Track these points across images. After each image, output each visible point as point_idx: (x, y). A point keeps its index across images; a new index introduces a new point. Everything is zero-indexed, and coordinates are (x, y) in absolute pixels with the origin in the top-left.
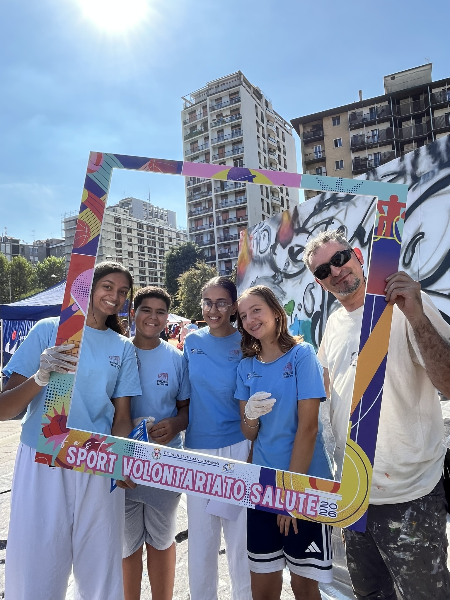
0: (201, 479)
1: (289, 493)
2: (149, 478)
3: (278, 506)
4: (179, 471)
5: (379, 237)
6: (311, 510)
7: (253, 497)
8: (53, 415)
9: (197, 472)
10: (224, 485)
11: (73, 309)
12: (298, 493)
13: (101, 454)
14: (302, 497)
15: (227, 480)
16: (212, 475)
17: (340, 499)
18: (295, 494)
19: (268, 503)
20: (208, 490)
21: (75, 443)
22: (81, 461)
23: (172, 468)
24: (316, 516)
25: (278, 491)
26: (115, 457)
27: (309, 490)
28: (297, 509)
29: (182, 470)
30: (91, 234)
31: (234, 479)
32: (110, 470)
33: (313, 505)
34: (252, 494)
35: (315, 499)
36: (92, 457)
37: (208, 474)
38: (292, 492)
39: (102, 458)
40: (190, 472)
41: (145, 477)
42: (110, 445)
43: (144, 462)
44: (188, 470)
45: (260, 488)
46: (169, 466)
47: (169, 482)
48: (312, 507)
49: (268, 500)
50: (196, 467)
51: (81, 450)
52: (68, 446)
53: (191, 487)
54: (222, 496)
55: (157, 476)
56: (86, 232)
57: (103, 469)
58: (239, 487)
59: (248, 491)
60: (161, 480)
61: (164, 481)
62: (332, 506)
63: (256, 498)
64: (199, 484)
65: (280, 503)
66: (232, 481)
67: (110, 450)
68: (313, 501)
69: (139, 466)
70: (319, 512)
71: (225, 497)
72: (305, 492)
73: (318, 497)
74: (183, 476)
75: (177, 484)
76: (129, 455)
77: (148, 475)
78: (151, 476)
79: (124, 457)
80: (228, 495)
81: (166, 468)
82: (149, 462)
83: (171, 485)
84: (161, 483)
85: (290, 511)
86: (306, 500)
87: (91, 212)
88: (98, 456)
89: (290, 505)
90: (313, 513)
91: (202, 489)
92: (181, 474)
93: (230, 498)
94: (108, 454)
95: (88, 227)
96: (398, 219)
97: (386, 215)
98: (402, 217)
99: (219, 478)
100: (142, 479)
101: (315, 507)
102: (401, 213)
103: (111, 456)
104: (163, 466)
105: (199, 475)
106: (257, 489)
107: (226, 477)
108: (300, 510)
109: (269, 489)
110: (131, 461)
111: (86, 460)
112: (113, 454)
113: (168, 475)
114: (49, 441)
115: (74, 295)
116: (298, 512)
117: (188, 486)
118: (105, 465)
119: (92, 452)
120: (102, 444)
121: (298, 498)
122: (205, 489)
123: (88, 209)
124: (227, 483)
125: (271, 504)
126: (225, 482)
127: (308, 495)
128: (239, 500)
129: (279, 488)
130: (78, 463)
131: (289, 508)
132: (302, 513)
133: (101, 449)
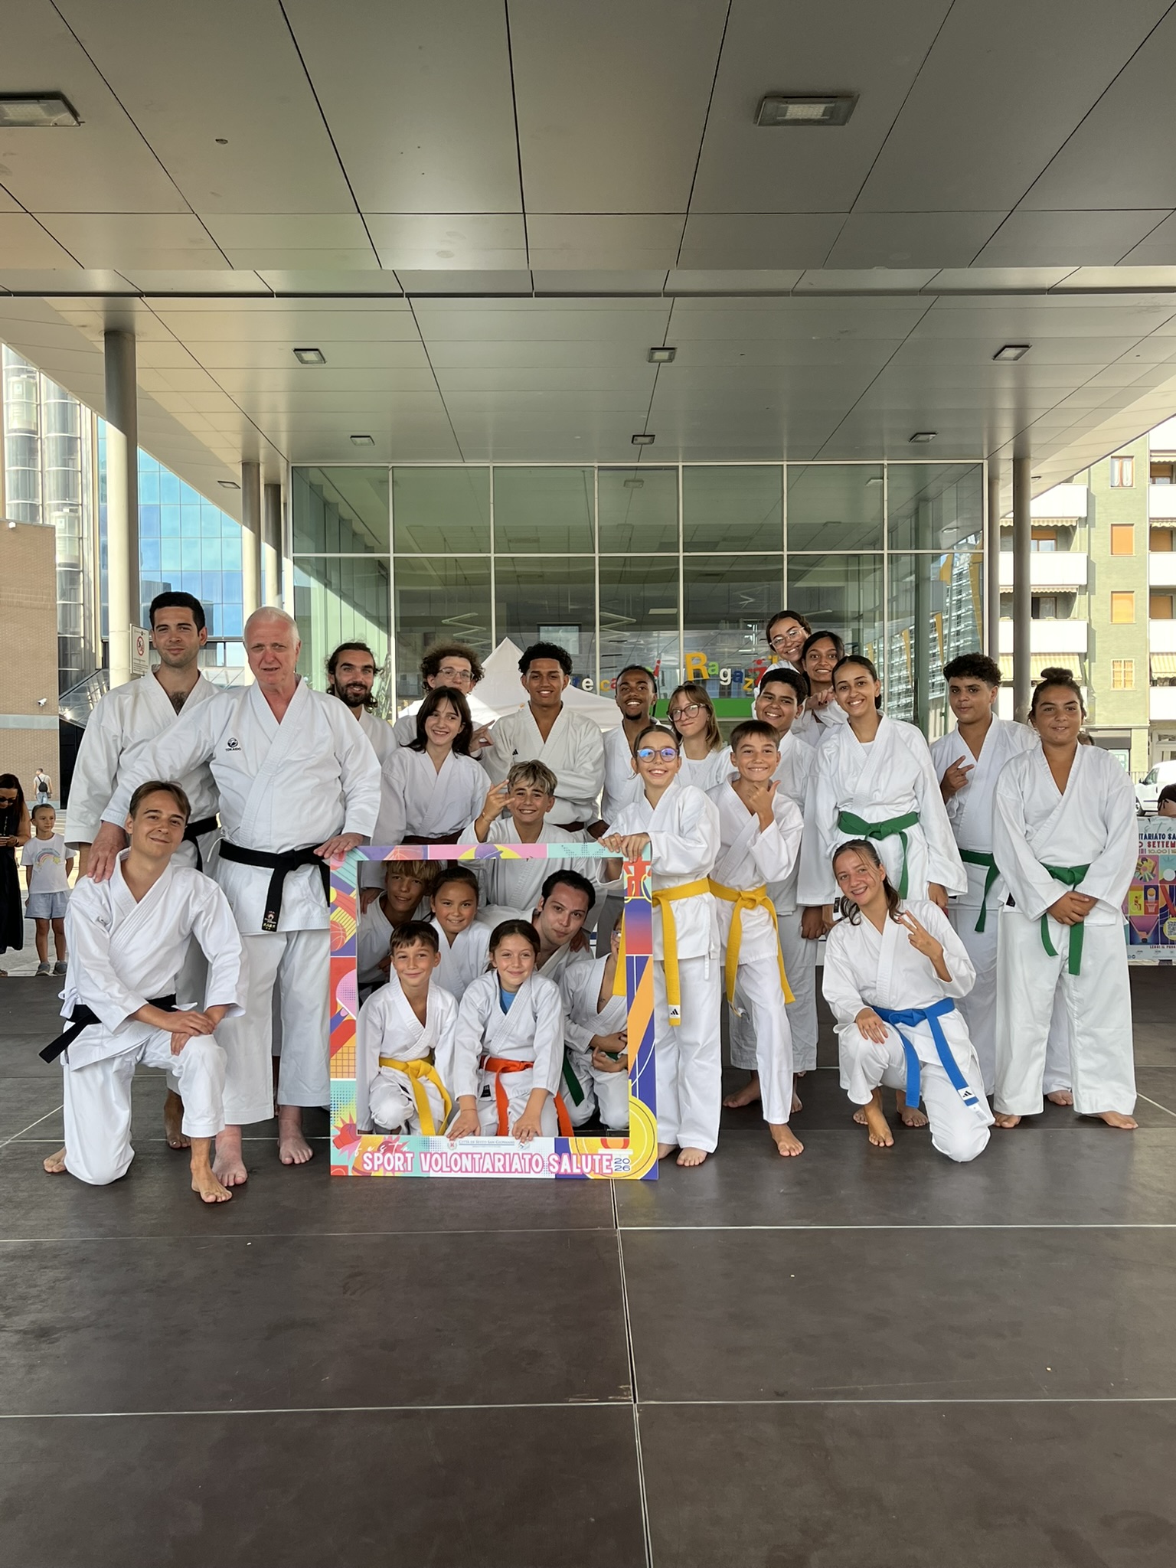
0: (499, 1160)
1: (584, 1157)
2: (449, 1169)
3: (576, 1171)
4: (477, 1157)
5: (630, 898)
6: (607, 1168)
7: (551, 1168)
8: (341, 1125)
9: (494, 1154)
10: (523, 1161)
11: (342, 1014)
12: (592, 1155)
13: (397, 1155)
14: (597, 1158)
15: (525, 1156)
16: (510, 1154)
17: (631, 1153)
18: (589, 1157)
19: (566, 1170)
20: (508, 1170)
21: (370, 1149)
22: (379, 1165)
23: (470, 1156)
24: (612, 1173)
25: (574, 1157)
26: (411, 1155)
27: (602, 1151)
28: (594, 1170)
29: (479, 1156)
30: (347, 934)
31: (531, 1154)
32: (409, 1169)
33: (608, 1163)
34: (550, 1164)
35: (609, 1157)
36: (389, 1160)
37: (505, 1154)
38: (587, 1156)
39: (399, 1159)
40: (488, 1156)
41: (445, 1169)
42: (404, 1144)
43: (441, 1155)
44: (485, 1154)
45: (556, 1158)
46: (467, 1154)
47: (470, 1169)
48: (607, 1166)
49: (565, 1167)
50: (492, 1150)
51: (376, 1155)
52: (362, 1154)
53: (491, 1170)
54: (522, 1172)
55: (456, 1165)
56: (342, 932)
57: (402, 1169)
58: (537, 1161)
59: (546, 1163)
60: (460, 1170)
61: (464, 1170)
62: (626, 1161)
63: (554, 1167)
64: (499, 1165)
65: (577, 1168)
66: (530, 1156)
67: (405, 1149)
68: (607, 1160)
69: (436, 1160)
70: (614, 1169)
71: (526, 1172)
72: (600, 1152)
73: (611, 1155)
74: (482, 1161)
75: (477, 1170)
76: (425, 1151)
77: (447, 1166)
78: (450, 1167)
79: (420, 1153)
80: (527, 1170)
81: (464, 1156)
82: (446, 1154)
83: (472, 1172)
84: (462, 1172)
85: (588, 1173)
86: (601, 1161)
87: (343, 911)
88: (394, 1157)
89: (587, 1167)
90: (609, 1171)
91: (502, 1170)
92: (480, 1159)
93: (529, 1172)
94: (404, 1153)
95: (342, 927)
96: (645, 879)
97: (633, 875)
98: (649, 875)
99: (516, 1156)
100: (442, 1172)
101: (610, 1165)
102: (647, 871)
103: (407, 1155)
104: (460, 1155)
105: (497, 1157)
106: (554, 1160)
107: (523, 1154)
108: (597, 1171)
109: (565, 1157)
110: (428, 1156)
111: (383, 1164)
112: (408, 1152)
113: (467, 1162)
114: (342, 1152)
115: (341, 1000)
116: (595, 1173)
117: (488, 1170)
118: (403, 1165)
119: (388, 1155)
120: (396, 1145)
121: (593, 1160)
122: (504, 1168)
123: (339, 909)
124: (525, 1160)
125: (569, 1171)
126: (523, 1158)
127: (602, 1155)
128: (539, 1172)
129: (574, 1154)
130: (376, 1168)
131: (586, 1170)
132: (599, 1173)
133: (396, 1150)
